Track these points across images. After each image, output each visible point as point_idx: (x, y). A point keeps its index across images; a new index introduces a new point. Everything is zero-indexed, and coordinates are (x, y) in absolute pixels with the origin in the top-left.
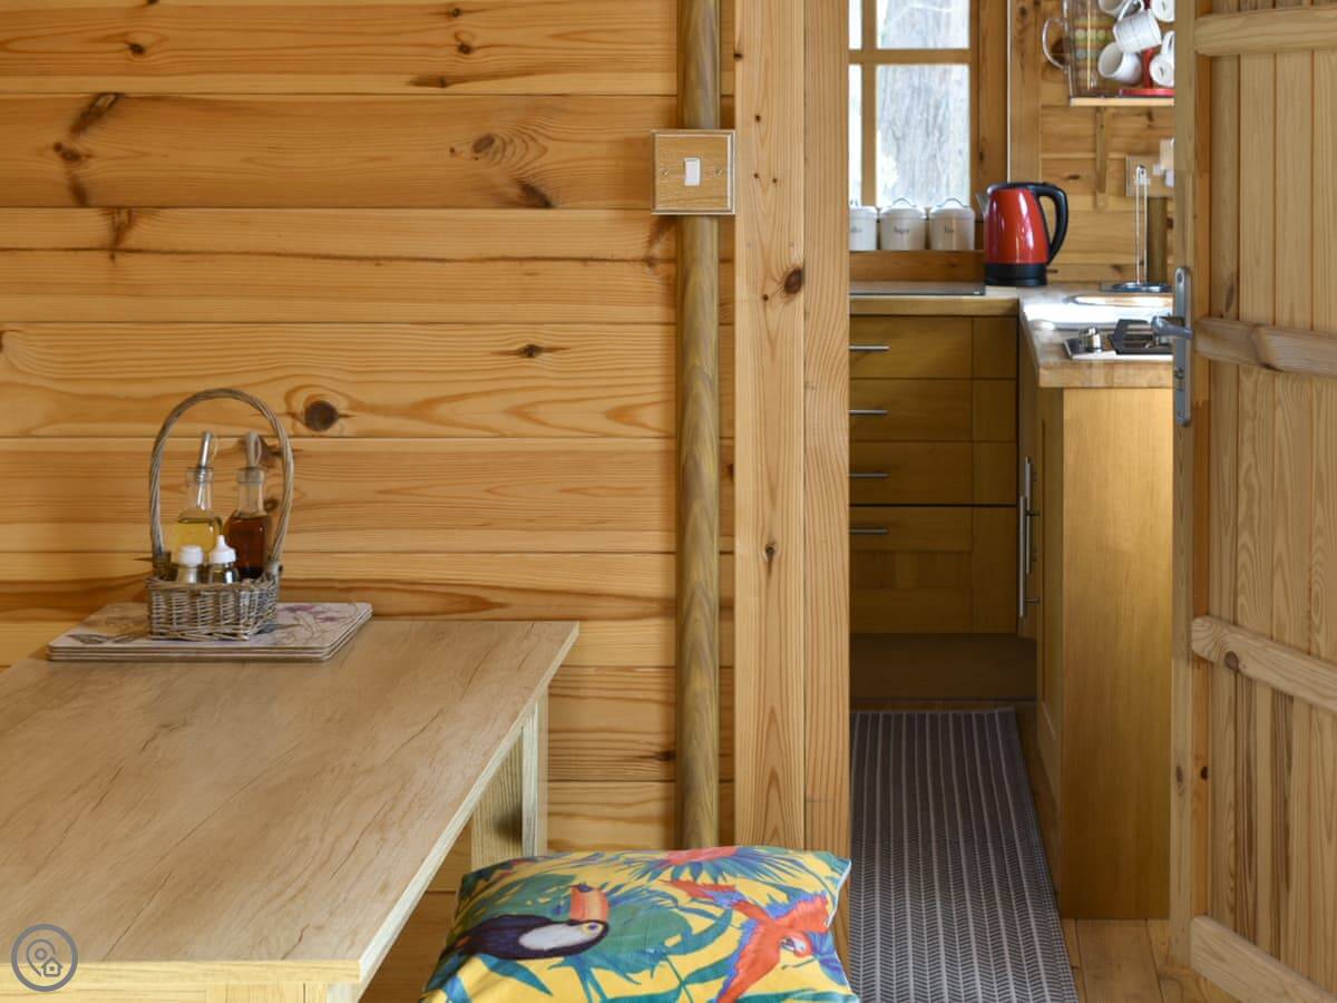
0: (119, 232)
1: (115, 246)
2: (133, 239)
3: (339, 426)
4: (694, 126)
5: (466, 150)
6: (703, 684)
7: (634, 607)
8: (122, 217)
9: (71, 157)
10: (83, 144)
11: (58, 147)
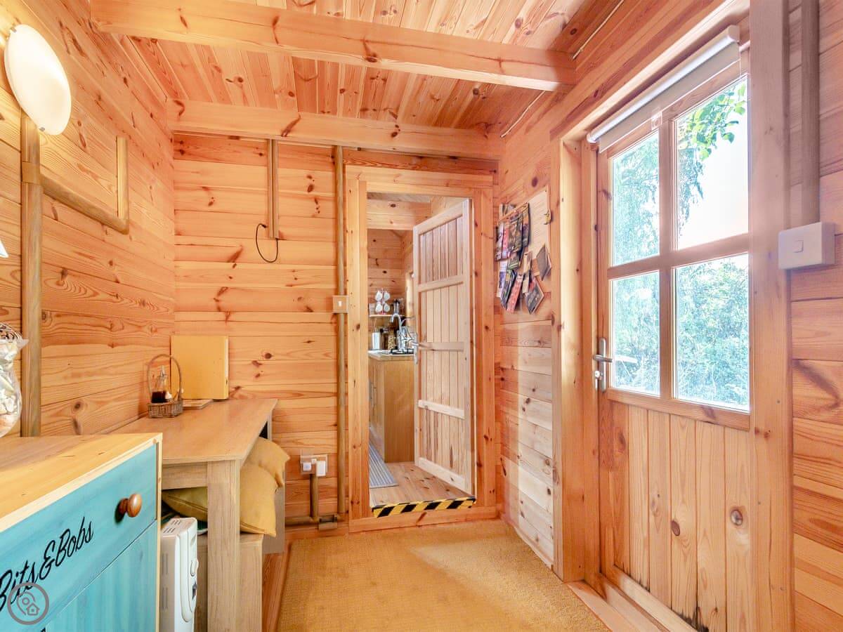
0: (227, 317)
1: (227, 320)
2: (230, 319)
3: (272, 358)
4: (340, 295)
5: (296, 299)
6: (342, 409)
7: (329, 395)
8: (228, 314)
9: (217, 301)
10: (220, 298)
11: (214, 299)
